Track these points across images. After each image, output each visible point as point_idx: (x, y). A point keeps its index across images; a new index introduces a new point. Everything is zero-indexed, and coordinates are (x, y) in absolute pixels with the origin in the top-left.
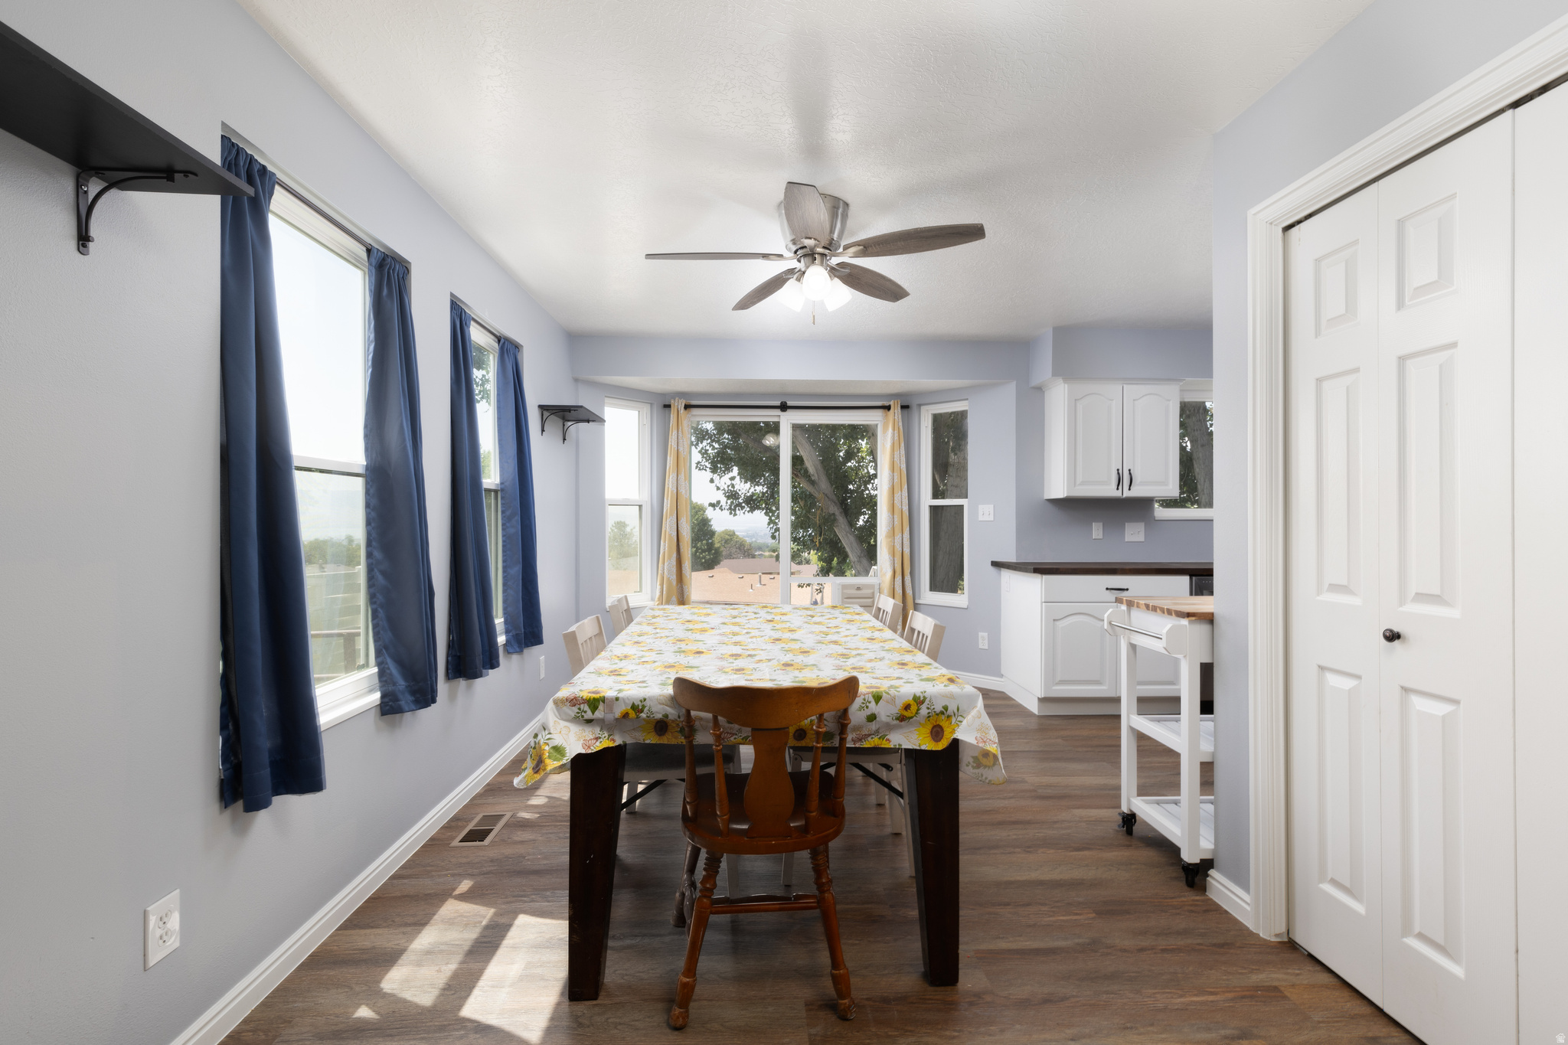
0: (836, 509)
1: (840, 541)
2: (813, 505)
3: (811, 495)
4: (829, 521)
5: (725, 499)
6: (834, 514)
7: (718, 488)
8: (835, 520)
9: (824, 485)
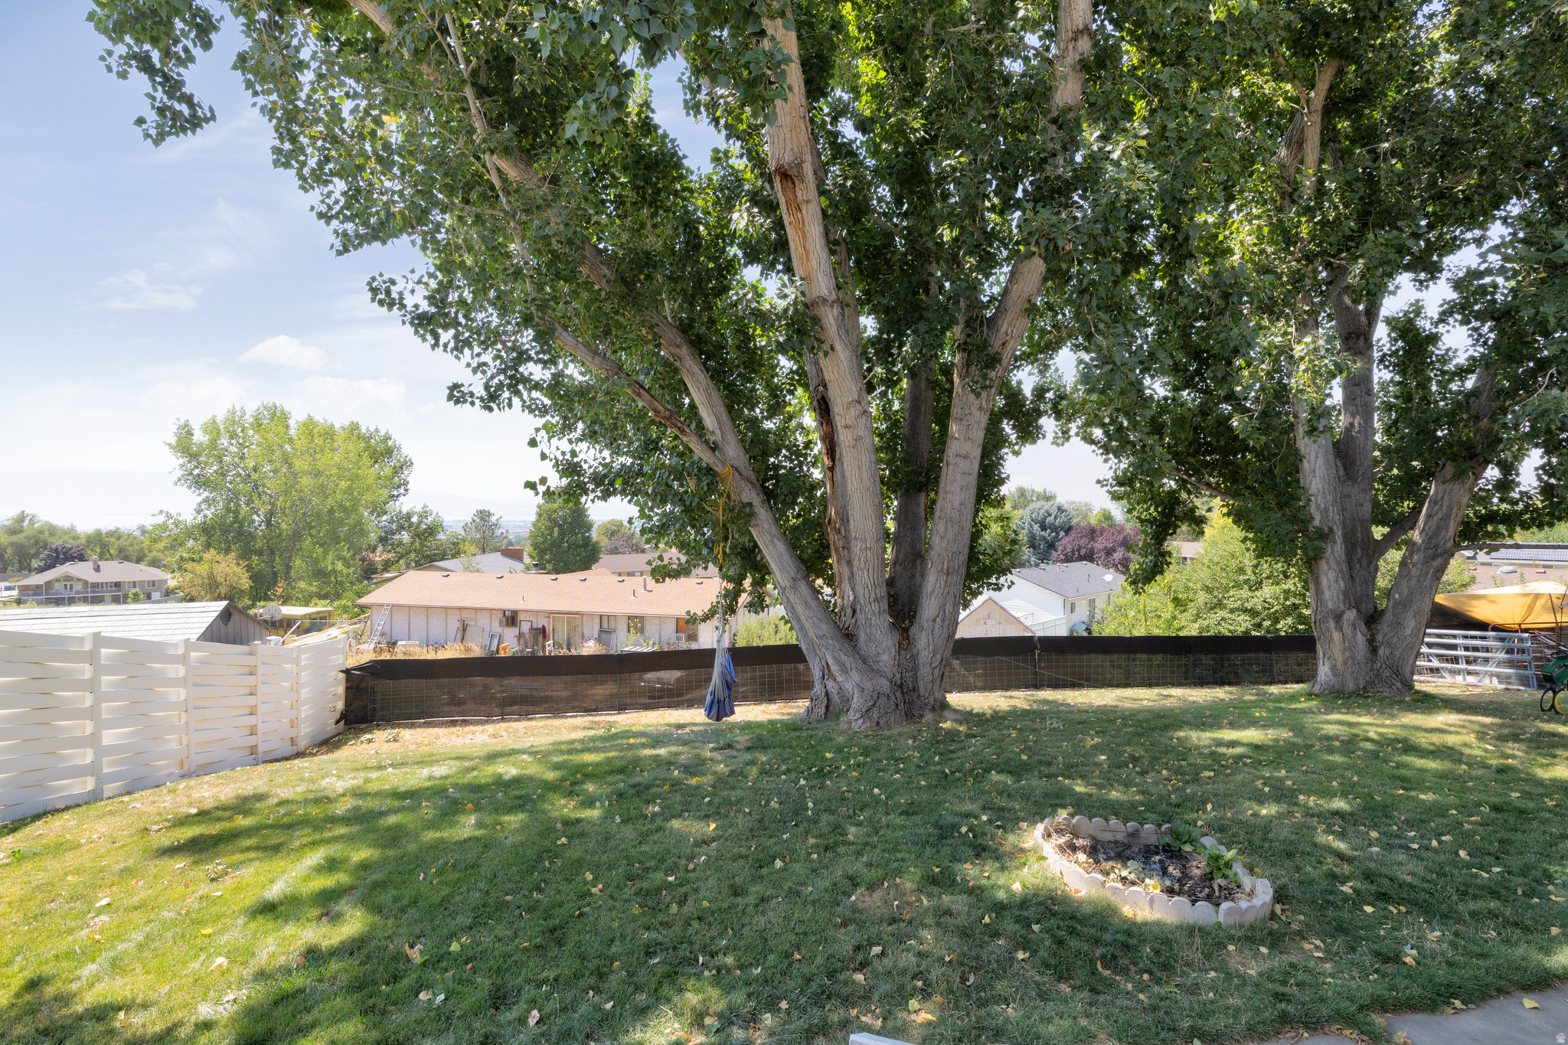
0: (754, 494)
1: (760, 551)
2: (712, 487)
3: (709, 469)
4: (743, 515)
5: (557, 475)
6: (750, 504)
7: (544, 456)
8: (752, 514)
9: (733, 451)
